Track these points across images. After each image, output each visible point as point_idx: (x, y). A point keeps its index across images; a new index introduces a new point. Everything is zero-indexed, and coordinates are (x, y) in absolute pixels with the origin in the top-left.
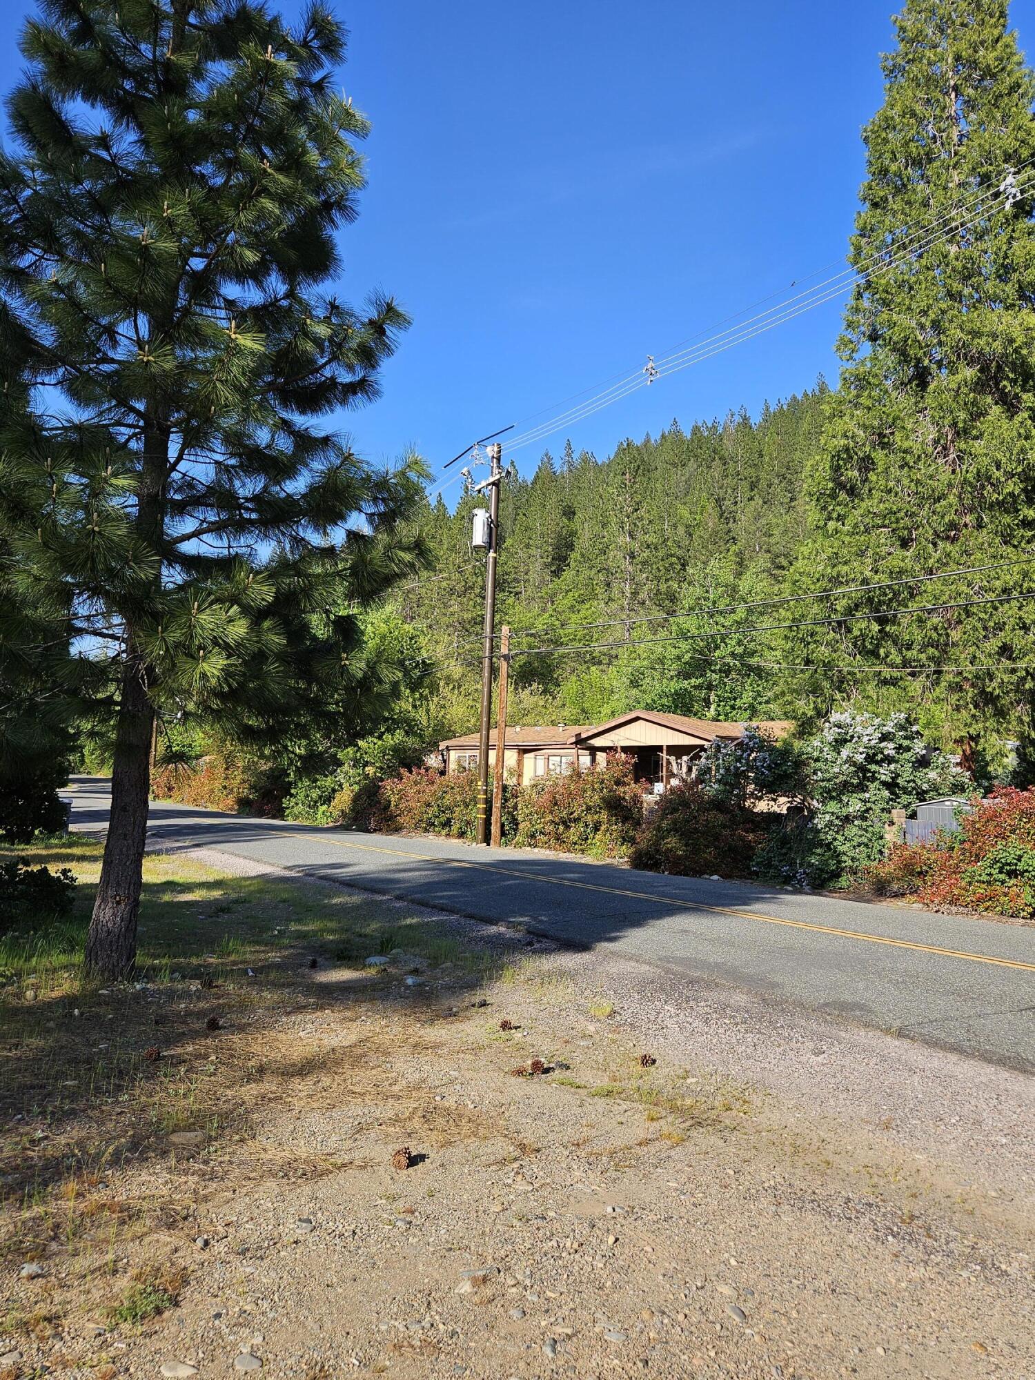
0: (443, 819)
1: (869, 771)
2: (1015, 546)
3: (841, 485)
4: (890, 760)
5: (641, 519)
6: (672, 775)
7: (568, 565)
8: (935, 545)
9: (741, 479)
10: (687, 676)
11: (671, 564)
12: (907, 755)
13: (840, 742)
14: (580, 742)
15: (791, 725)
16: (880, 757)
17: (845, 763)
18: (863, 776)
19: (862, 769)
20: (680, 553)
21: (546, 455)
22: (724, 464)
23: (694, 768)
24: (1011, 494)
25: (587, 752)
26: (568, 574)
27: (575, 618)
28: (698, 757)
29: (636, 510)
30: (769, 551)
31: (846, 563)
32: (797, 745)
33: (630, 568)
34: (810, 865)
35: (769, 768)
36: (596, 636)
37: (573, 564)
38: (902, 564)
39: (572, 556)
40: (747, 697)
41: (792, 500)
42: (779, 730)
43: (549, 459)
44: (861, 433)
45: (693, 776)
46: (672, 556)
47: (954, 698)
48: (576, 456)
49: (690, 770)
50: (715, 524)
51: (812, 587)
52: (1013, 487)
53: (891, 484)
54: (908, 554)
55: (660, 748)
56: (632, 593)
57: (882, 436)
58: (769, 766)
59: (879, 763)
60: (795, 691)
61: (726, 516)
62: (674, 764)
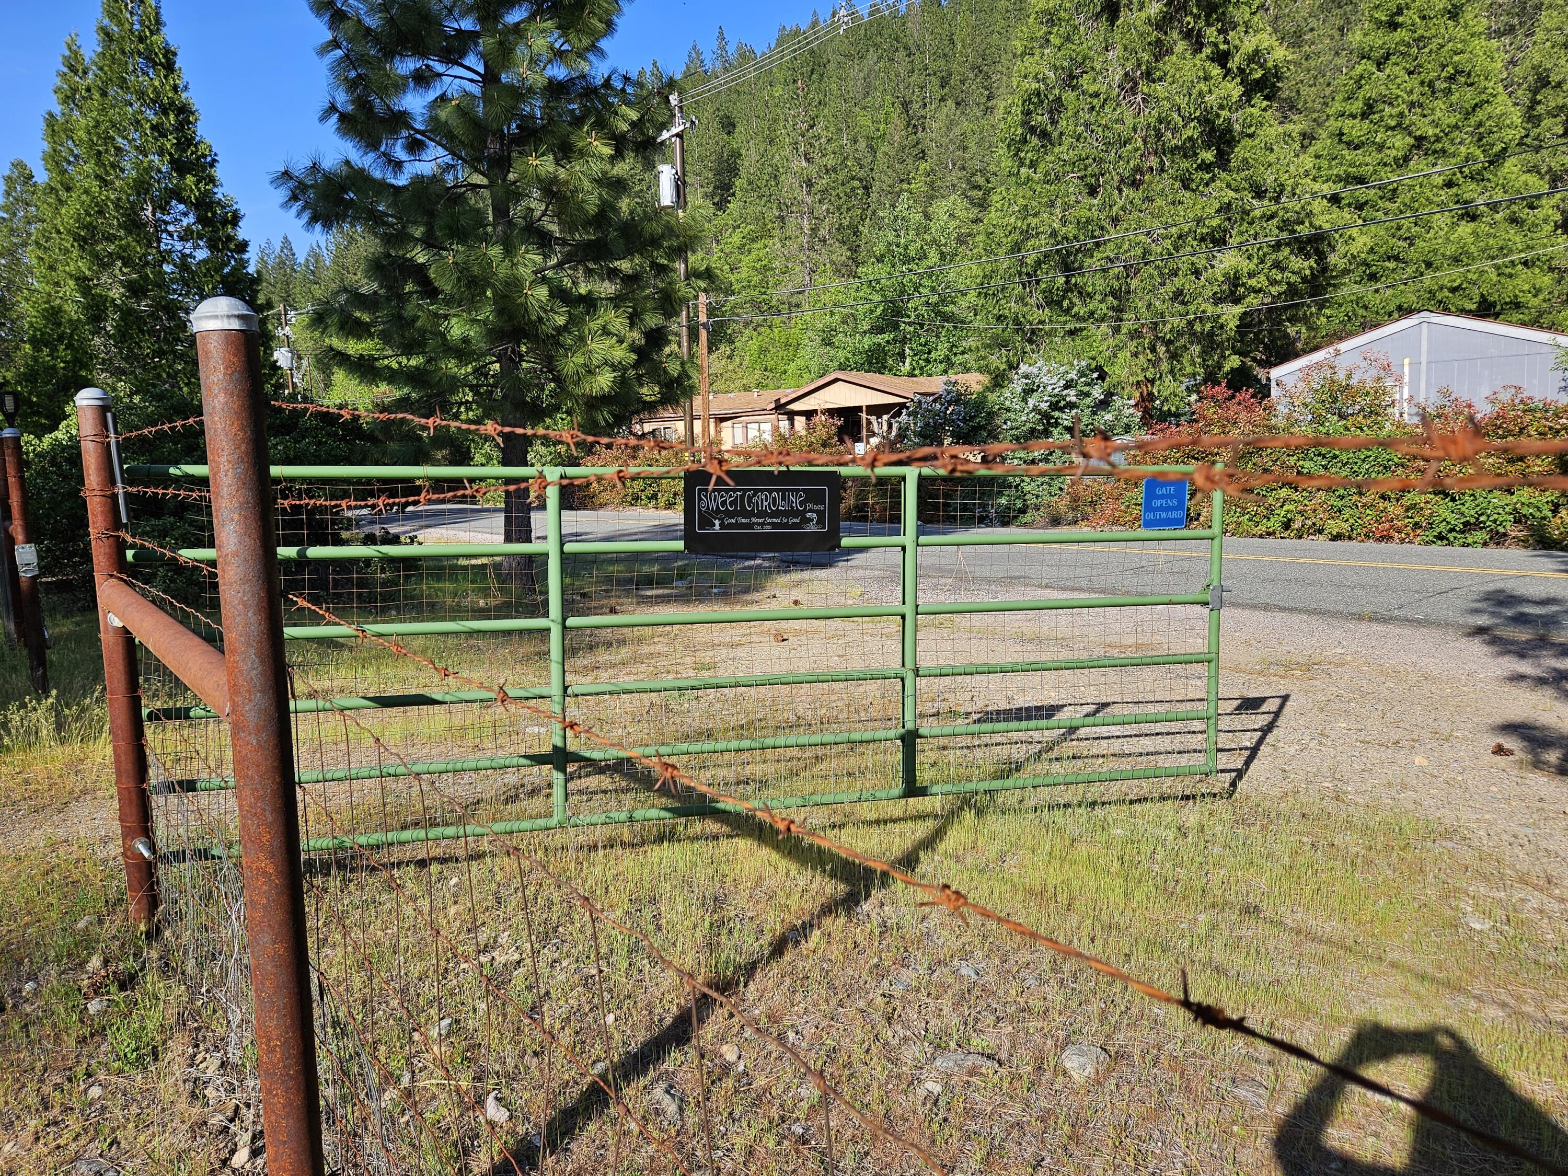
0: (650, 492)
1: (1053, 417)
2: (1194, 191)
3: (1032, 130)
4: (1072, 406)
5: (818, 138)
6: (873, 434)
7: (733, 195)
8: (1120, 191)
9: (929, 75)
10: (881, 331)
11: (853, 189)
12: (1088, 401)
13: (1028, 392)
14: (780, 407)
15: (986, 379)
16: (1062, 403)
17: (1033, 410)
18: (1048, 422)
19: (1046, 416)
20: (862, 174)
21: (694, 48)
22: (909, 55)
23: (895, 426)
24: (1190, 139)
25: (785, 417)
26: (733, 206)
27: (746, 260)
28: (899, 414)
29: (812, 127)
30: (964, 168)
31: (1036, 215)
32: (992, 397)
33: (809, 200)
34: (999, 505)
35: (964, 420)
36: (772, 281)
37: (739, 194)
38: (1089, 214)
39: (737, 183)
40: (942, 350)
41: (989, 98)
42: (974, 382)
43: (699, 54)
44: (1052, 74)
45: (894, 434)
46: (853, 178)
47: (1132, 345)
48: (731, 49)
49: (890, 426)
50: (901, 137)
51: (1004, 240)
52: (1193, 131)
53: (1080, 129)
54: (1095, 202)
55: (859, 409)
56: (812, 229)
57: (1072, 77)
58: (964, 418)
59: (1061, 409)
60: (989, 346)
61: (914, 125)
62: (875, 424)
